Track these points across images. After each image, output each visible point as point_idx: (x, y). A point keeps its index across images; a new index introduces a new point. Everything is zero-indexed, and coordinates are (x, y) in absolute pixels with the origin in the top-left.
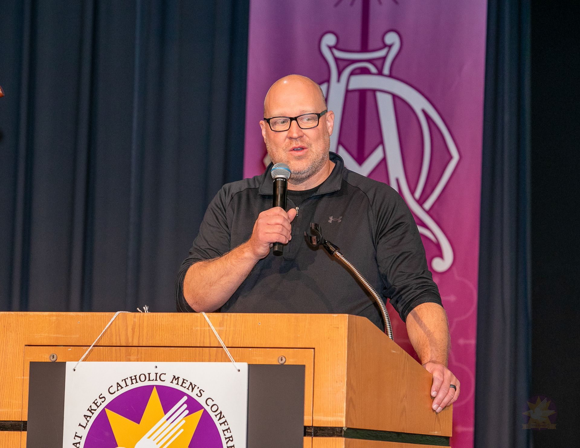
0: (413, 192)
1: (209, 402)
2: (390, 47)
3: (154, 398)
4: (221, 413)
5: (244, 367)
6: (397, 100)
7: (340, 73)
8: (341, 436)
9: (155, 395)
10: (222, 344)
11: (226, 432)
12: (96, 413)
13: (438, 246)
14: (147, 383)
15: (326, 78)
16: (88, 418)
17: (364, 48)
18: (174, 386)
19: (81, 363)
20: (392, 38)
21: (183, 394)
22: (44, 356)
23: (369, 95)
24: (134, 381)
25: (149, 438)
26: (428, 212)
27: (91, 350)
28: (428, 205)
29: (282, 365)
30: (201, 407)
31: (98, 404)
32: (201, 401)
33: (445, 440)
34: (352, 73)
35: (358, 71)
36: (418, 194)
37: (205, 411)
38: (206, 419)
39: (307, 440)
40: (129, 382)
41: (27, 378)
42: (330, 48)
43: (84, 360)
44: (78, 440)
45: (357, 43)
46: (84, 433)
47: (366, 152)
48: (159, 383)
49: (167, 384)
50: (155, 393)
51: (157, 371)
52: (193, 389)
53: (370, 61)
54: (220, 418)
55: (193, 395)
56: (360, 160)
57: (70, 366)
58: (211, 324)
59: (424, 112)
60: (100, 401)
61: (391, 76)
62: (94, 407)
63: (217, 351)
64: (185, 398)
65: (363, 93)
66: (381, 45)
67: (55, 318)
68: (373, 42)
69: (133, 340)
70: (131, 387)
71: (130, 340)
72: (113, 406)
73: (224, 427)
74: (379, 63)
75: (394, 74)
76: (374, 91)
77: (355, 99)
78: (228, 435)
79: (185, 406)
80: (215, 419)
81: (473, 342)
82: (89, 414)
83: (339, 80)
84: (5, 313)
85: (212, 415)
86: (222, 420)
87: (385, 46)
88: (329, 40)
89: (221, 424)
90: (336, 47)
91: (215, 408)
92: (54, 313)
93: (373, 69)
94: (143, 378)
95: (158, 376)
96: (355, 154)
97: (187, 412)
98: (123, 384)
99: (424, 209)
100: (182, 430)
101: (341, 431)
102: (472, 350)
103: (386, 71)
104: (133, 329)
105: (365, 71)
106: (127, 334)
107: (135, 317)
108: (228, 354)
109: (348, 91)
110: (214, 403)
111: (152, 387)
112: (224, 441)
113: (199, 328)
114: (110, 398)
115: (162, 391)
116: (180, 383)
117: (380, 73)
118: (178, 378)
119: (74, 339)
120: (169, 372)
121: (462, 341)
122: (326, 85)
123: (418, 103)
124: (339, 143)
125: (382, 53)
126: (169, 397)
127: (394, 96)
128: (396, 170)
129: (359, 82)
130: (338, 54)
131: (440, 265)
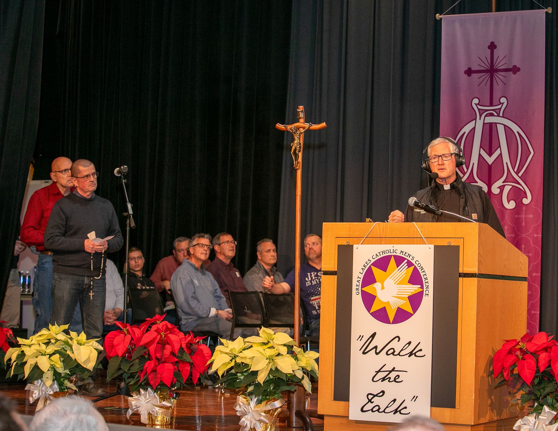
0: (513, 169)
1: (417, 262)
2: (503, 104)
3: (393, 261)
4: (422, 267)
5: (432, 246)
6: (506, 127)
7: (480, 116)
8: (476, 277)
9: (393, 260)
10: (423, 237)
11: (424, 276)
12: (367, 268)
13: (525, 193)
14: (389, 254)
15: (475, 118)
16: (364, 270)
17: (491, 105)
18: (401, 255)
19: (360, 245)
20: (503, 100)
21: (405, 259)
22: (344, 242)
23: (494, 125)
24: (383, 253)
25: (390, 278)
26: (520, 178)
27: (364, 240)
28: (520, 175)
29: (449, 245)
30: (413, 265)
31: (368, 263)
32: (413, 262)
33: (524, 279)
34: (486, 116)
35: (489, 115)
36: (516, 170)
37: (415, 266)
38: (415, 270)
39: (461, 279)
40: (381, 253)
41: (337, 252)
42: (476, 104)
43: (361, 244)
44: (359, 279)
45: (488, 102)
46: (362, 276)
47: (493, 151)
48: (394, 254)
49: (398, 254)
51: (393, 248)
52: (409, 257)
53: (494, 110)
54: (422, 270)
55: (410, 259)
56: (490, 154)
57: (355, 246)
58: (417, 227)
59: (518, 132)
60: (368, 262)
61: (503, 117)
62: (366, 265)
63: (420, 240)
64: (406, 261)
65: (491, 124)
66: (499, 103)
67: (348, 225)
68: (495, 102)
69: (383, 235)
70: (382, 256)
71: (382, 235)
72: (375, 264)
73: (424, 273)
74: (498, 111)
75: (504, 116)
76: (496, 123)
77: (488, 126)
78: (425, 277)
79: (406, 264)
80: (420, 270)
81: (540, 236)
82: (364, 268)
83: (480, 119)
84: (327, 223)
85: (418, 268)
86: (423, 271)
87: (501, 103)
88: (476, 101)
89: (422, 272)
91: (419, 265)
92: (348, 223)
93: (495, 114)
94: (387, 252)
95: (394, 251)
96: (488, 153)
97: (407, 267)
98: (379, 254)
99: (518, 176)
100: (405, 275)
101: (476, 275)
102: (540, 239)
103: (501, 115)
104: (383, 230)
105: (492, 115)
106: (380, 232)
107: (384, 224)
108: (425, 241)
109: (484, 124)
110: (419, 263)
111: (392, 255)
112: (423, 280)
113: (412, 229)
114: (373, 261)
115: (396, 257)
116: (404, 254)
117: (498, 116)
118: (403, 252)
119: (357, 234)
120: (399, 249)
121: (535, 235)
122: (475, 121)
123: (515, 128)
124: (481, 147)
125: (499, 107)
126: (399, 260)
127: (505, 126)
128: (506, 159)
129: (489, 120)
130: (480, 107)
131: (526, 201)
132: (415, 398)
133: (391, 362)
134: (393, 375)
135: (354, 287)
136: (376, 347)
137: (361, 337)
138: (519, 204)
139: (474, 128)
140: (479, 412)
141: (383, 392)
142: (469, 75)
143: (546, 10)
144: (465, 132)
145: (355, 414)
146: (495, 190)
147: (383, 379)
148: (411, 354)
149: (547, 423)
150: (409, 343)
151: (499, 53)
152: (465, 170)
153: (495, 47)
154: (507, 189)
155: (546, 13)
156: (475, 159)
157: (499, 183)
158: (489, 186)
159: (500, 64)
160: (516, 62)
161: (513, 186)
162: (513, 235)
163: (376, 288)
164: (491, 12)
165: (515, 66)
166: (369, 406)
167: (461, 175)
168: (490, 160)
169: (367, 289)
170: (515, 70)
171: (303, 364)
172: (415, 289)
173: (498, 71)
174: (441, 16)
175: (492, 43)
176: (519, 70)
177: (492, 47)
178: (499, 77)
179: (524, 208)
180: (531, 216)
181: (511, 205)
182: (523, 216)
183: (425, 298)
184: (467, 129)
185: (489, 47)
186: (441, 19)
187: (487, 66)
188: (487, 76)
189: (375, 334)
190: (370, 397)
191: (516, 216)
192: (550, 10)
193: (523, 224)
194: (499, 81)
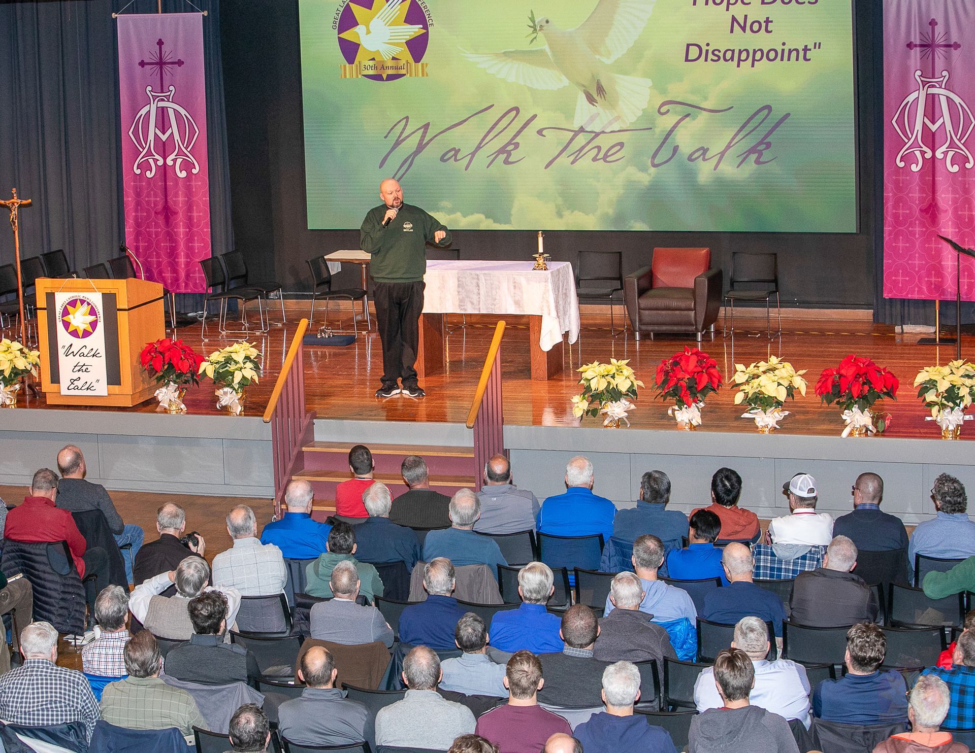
0: (183, 145)
1: (93, 303)
3: (79, 303)
4: (96, 305)
5: (101, 294)
6: (175, 111)
7: (154, 101)
8: (127, 310)
10: (95, 288)
11: (97, 311)
12: (64, 306)
13: (194, 164)
14: (76, 298)
15: (149, 103)
16: (62, 307)
17: (162, 92)
19: (59, 292)
20: (172, 88)
21: (86, 301)
22: (49, 291)
23: (165, 109)
25: (78, 312)
26: (189, 152)
27: (61, 289)
28: (189, 150)
29: (110, 293)
31: (64, 303)
32: (90, 303)
33: (160, 298)
34: (158, 101)
35: (160, 100)
36: (185, 146)
38: (92, 307)
39: (118, 312)
41: (45, 297)
42: (150, 92)
45: (160, 90)
46: (61, 311)
47: (166, 130)
48: (79, 298)
49: (81, 298)
50: (78, 301)
51: (79, 295)
52: (88, 299)
53: (164, 96)
55: (88, 301)
56: (164, 133)
57: (56, 294)
58: (91, 282)
59: (185, 115)
61: (172, 102)
65: (163, 108)
66: (168, 90)
67: (51, 281)
68: (165, 89)
70: (72, 299)
72: (68, 304)
74: (168, 97)
76: (167, 107)
77: (160, 110)
79: (87, 304)
81: (208, 199)
83: (154, 104)
85: (94, 306)
86: (96, 308)
87: (170, 91)
88: (149, 88)
90: (152, 91)
93: (166, 100)
95: (79, 296)
96: (162, 132)
98: (70, 298)
99: (187, 151)
100: (86, 310)
102: (208, 201)
103: (171, 100)
105: (163, 100)
108: (96, 290)
109: (157, 107)
112: (97, 313)
113: (88, 283)
114: (67, 302)
115: (80, 300)
116: (84, 298)
117: (168, 101)
118: (84, 296)
119: (57, 286)
120: (81, 295)
121: (204, 199)
122: (149, 105)
123: (183, 112)
124: (156, 127)
125: (169, 93)
126: (82, 302)
127: (174, 109)
128: (177, 137)
129: (161, 104)
130: (153, 94)
131: (195, 171)
132: (98, 381)
133: (83, 360)
134: (84, 368)
135: (57, 318)
136: (73, 352)
137: (64, 347)
138: (189, 173)
139: (149, 111)
140: (135, 387)
141: (79, 378)
142: (143, 67)
143: (203, 13)
144: (142, 114)
145: (64, 392)
146: (169, 162)
147: (79, 371)
148: (93, 356)
149: (173, 391)
150: (92, 349)
151: (166, 48)
152: (144, 146)
153: (163, 43)
154: (179, 161)
155: (203, 16)
156: (151, 137)
157: (173, 156)
158: (165, 159)
159: (167, 58)
160: (179, 57)
161: (184, 159)
162: (186, 199)
163: (70, 318)
164: (158, 13)
165: (179, 60)
166: (72, 386)
167: (141, 150)
168: (164, 138)
169: (65, 318)
170: (180, 63)
171: (30, 360)
172: (93, 318)
173: (165, 63)
174: (117, 15)
175: (160, 40)
176: (183, 63)
177: (160, 43)
178: (167, 68)
179: (194, 177)
180: (200, 183)
181: (183, 174)
182: (193, 183)
183: (98, 323)
184: (143, 112)
185: (158, 43)
186: (116, 18)
187: (157, 60)
188: (157, 68)
189: (72, 344)
190: (72, 381)
191: (188, 183)
192: (206, 13)
193: (194, 190)
194: (167, 72)
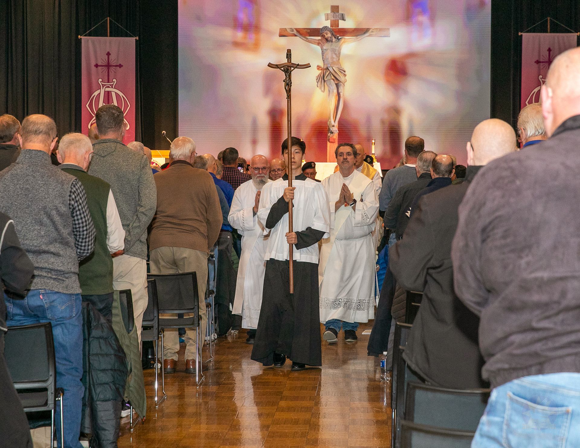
2: (114, 82)
7: (103, 87)
10: (161, 155)
17: (108, 82)
20: (114, 80)
23: (110, 93)
34: (106, 87)
45: (107, 81)
53: (109, 85)
59: (122, 96)
61: (115, 88)
65: (108, 92)
68: (110, 81)
74: (112, 85)
76: (111, 91)
77: (107, 93)
83: (103, 89)
87: (113, 82)
88: (100, 80)
90: (102, 82)
93: (111, 87)
103: (114, 87)
105: (109, 87)
109: (105, 91)
117: (112, 88)
122: (100, 90)
123: (121, 94)
124: (103, 102)
125: (113, 83)
127: (115, 92)
130: (102, 83)
131: (127, 129)
139: (100, 93)
142: (97, 67)
143: (135, 38)
144: (95, 95)
151: (112, 57)
153: (110, 54)
155: (136, 39)
159: (113, 63)
160: (120, 62)
164: (107, 36)
165: (120, 64)
167: (94, 116)
170: (120, 66)
173: (111, 66)
175: (108, 52)
176: (122, 66)
177: (108, 54)
178: (112, 69)
180: (130, 135)
184: (96, 93)
185: (107, 54)
186: (81, 38)
187: (105, 63)
188: (105, 69)
194: (112, 71)
